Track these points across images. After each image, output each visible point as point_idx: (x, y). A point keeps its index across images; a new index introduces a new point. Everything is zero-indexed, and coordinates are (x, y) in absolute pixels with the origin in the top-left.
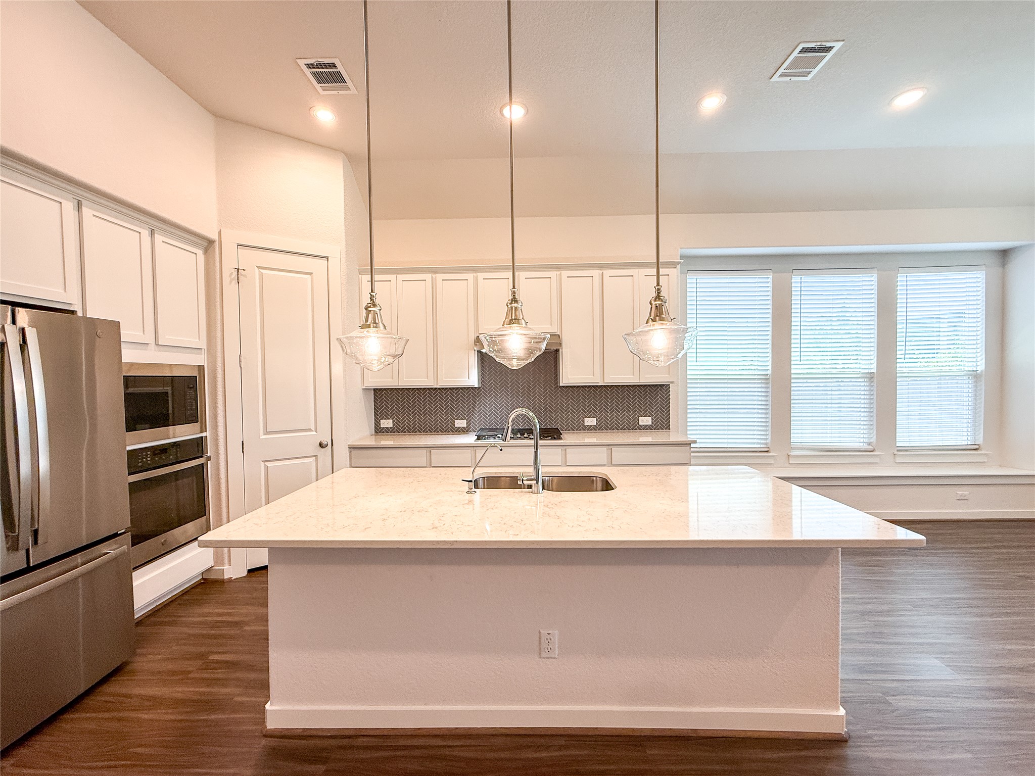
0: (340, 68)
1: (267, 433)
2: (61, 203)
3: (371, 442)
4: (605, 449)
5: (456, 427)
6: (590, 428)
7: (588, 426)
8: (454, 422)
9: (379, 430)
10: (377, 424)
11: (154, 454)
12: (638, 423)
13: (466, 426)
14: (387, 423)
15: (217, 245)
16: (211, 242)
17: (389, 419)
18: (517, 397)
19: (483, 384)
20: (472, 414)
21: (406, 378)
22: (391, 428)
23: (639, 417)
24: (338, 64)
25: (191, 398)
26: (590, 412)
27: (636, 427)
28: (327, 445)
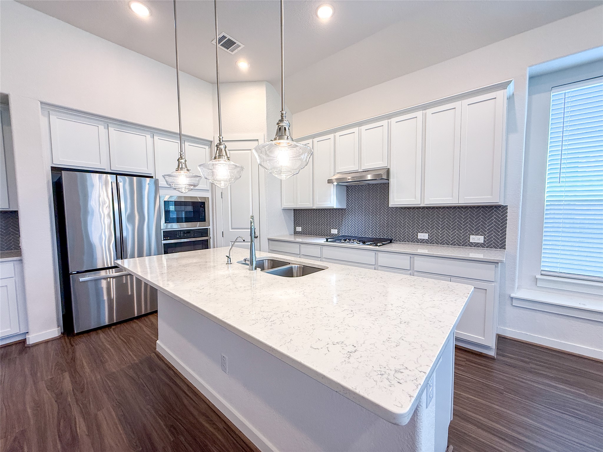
0: (228, 37)
1: (232, 229)
2: (146, 136)
3: (292, 239)
4: (408, 257)
5: (332, 234)
6: (422, 241)
7: (420, 239)
8: (331, 230)
9: (296, 233)
10: (295, 229)
11: (184, 233)
12: (469, 241)
13: (337, 233)
14: (299, 229)
15: (213, 143)
16: (211, 142)
17: (300, 227)
18: (369, 215)
19: (347, 207)
20: (341, 226)
21: (300, 203)
22: (301, 231)
23: (470, 235)
24: (226, 35)
25: (202, 211)
26: (423, 229)
27: (466, 244)
28: (257, 237)
